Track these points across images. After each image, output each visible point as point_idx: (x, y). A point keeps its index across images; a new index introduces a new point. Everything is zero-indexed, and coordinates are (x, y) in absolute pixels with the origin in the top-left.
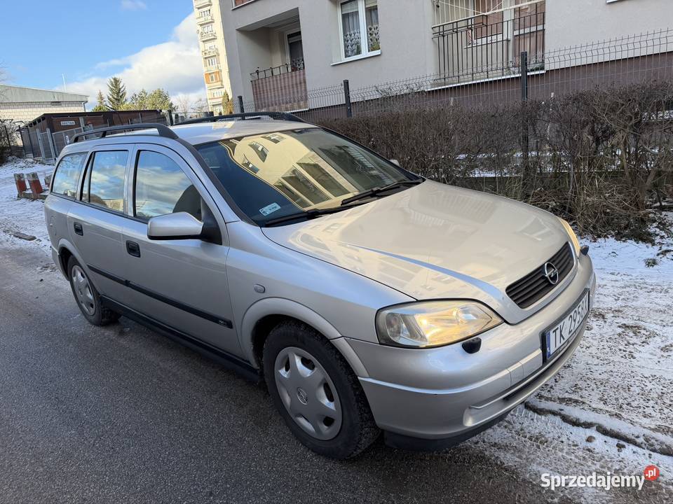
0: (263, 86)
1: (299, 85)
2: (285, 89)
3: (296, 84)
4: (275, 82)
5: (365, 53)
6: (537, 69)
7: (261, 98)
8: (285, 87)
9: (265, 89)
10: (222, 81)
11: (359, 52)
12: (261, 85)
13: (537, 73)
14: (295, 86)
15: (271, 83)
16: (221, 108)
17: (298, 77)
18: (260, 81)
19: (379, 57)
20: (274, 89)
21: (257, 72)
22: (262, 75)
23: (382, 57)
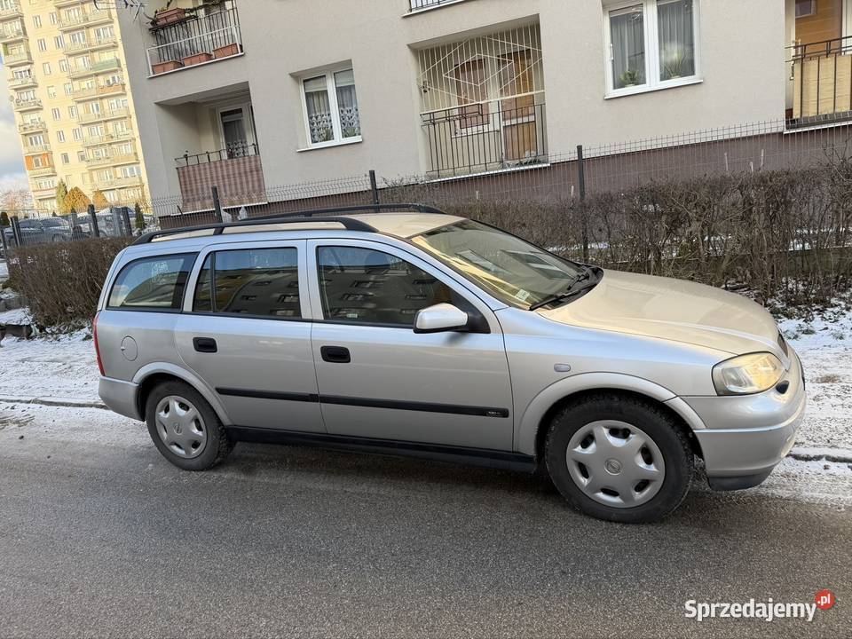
0: (195, 174)
1: (249, 174)
2: (229, 178)
3: (245, 172)
4: (213, 170)
5: (338, 139)
6: (530, 163)
7: (192, 190)
8: (228, 175)
9: (198, 178)
10: (53, 167)
11: (329, 137)
12: (192, 173)
13: (531, 167)
14: (243, 175)
15: (208, 171)
16: (55, 203)
17: (247, 164)
18: (191, 169)
19: (360, 145)
20: (212, 178)
21: (186, 156)
22: (192, 161)
23: (364, 145)
